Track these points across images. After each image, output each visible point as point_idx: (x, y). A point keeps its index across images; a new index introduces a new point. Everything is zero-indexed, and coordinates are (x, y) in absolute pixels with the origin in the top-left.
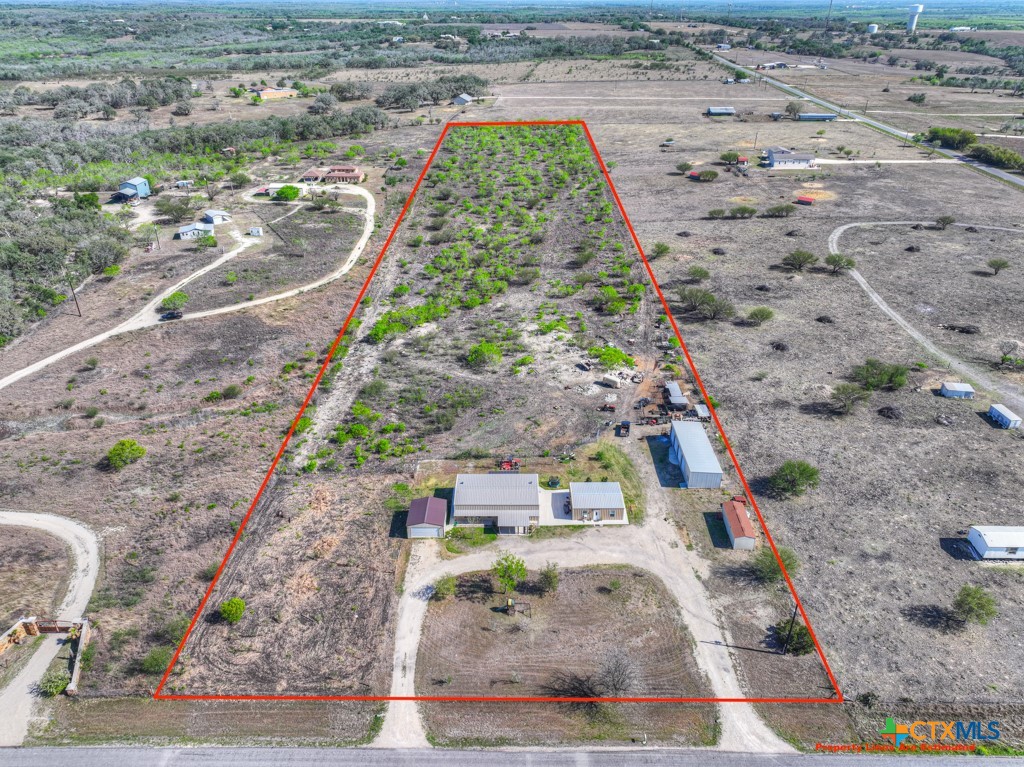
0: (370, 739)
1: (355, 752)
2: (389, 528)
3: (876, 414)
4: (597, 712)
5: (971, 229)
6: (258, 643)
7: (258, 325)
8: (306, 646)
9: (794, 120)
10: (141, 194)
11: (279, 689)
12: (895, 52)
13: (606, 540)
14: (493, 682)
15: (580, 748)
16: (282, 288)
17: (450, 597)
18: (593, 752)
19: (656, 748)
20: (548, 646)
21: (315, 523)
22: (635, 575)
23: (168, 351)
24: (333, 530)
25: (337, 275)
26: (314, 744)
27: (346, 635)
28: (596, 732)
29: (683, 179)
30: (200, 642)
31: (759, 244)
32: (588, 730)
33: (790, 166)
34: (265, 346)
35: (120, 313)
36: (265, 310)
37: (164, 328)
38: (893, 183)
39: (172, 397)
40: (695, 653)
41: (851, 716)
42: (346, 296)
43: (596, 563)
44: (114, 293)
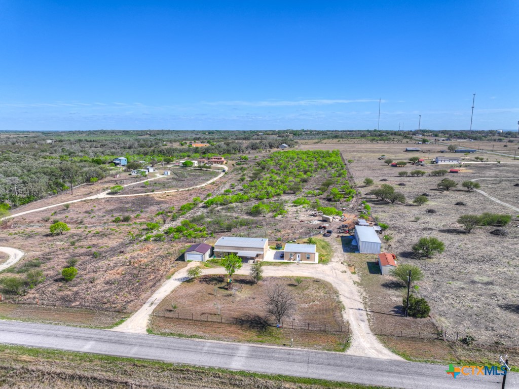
0: (111, 327)
1: (98, 331)
2: (176, 258)
3: (489, 234)
4: (265, 331)
6: (75, 289)
7: (152, 200)
8: (101, 292)
9: (453, 152)
10: (122, 164)
11: (73, 305)
12: (511, 139)
13: (301, 268)
14: (203, 314)
15: (246, 344)
16: (169, 189)
17: (196, 281)
18: (254, 347)
19: (299, 349)
20: (245, 303)
21: (138, 255)
22: (315, 281)
23: (105, 206)
24: (146, 258)
25: (198, 186)
26: (76, 326)
27: (127, 290)
28: (260, 339)
29: (388, 166)
30: (44, 287)
31: (425, 183)
32: (255, 338)
33: (447, 163)
34: (152, 207)
35: (90, 194)
36: (158, 195)
37: (108, 199)
38: (507, 168)
39: (98, 220)
40: (343, 312)
41: (452, 348)
42: (200, 193)
43: (291, 275)
44: (91, 188)
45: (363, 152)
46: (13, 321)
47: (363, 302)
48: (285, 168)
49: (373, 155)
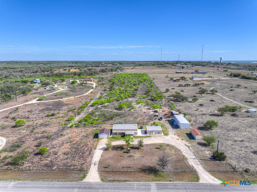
0: (81, 180)
1: (76, 183)
2: (93, 137)
3: (231, 116)
4: (157, 174)
5: (245, 87)
6: (49, 159)
7: (63, 103)
8: (64, 159)
9: (197, 73)
10: (38, 82)
11: (54, 168)
12: (218, 66)
13: (157, 139)
14: (123, 167)
15: (153, 182)
16: (70, 97)
17: (110, 149)
18: (157, 183)
19: (178, 182)
20: (141, 160)
21: (72, 136)
22: (167, 145)
23: (38, 108)
24: (77, 137)
25: (85, 95)
26: (63, 181)
27: (77, 157)
28: (157, 179)
29: (172, 81)
30: (31, 159)
31: (192, 90)
32: (154, 178)
33: (197, 79)
34: (64, 107)
35: (27, 101)
36: (65, 100)
37: (38, 103)
38: (224, 81)
39: (37, 116)
40: (188, 161)
41: (242, 175)
42: (87, 98)
43: (154, 143)
44: (27, 97)
45: (157, 74)
46: (26, 181)
47: (193, 155)
48: (124, 83)
49: (162, 75)
